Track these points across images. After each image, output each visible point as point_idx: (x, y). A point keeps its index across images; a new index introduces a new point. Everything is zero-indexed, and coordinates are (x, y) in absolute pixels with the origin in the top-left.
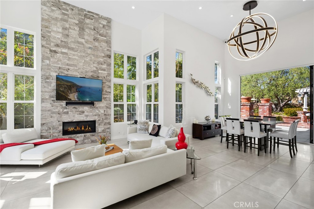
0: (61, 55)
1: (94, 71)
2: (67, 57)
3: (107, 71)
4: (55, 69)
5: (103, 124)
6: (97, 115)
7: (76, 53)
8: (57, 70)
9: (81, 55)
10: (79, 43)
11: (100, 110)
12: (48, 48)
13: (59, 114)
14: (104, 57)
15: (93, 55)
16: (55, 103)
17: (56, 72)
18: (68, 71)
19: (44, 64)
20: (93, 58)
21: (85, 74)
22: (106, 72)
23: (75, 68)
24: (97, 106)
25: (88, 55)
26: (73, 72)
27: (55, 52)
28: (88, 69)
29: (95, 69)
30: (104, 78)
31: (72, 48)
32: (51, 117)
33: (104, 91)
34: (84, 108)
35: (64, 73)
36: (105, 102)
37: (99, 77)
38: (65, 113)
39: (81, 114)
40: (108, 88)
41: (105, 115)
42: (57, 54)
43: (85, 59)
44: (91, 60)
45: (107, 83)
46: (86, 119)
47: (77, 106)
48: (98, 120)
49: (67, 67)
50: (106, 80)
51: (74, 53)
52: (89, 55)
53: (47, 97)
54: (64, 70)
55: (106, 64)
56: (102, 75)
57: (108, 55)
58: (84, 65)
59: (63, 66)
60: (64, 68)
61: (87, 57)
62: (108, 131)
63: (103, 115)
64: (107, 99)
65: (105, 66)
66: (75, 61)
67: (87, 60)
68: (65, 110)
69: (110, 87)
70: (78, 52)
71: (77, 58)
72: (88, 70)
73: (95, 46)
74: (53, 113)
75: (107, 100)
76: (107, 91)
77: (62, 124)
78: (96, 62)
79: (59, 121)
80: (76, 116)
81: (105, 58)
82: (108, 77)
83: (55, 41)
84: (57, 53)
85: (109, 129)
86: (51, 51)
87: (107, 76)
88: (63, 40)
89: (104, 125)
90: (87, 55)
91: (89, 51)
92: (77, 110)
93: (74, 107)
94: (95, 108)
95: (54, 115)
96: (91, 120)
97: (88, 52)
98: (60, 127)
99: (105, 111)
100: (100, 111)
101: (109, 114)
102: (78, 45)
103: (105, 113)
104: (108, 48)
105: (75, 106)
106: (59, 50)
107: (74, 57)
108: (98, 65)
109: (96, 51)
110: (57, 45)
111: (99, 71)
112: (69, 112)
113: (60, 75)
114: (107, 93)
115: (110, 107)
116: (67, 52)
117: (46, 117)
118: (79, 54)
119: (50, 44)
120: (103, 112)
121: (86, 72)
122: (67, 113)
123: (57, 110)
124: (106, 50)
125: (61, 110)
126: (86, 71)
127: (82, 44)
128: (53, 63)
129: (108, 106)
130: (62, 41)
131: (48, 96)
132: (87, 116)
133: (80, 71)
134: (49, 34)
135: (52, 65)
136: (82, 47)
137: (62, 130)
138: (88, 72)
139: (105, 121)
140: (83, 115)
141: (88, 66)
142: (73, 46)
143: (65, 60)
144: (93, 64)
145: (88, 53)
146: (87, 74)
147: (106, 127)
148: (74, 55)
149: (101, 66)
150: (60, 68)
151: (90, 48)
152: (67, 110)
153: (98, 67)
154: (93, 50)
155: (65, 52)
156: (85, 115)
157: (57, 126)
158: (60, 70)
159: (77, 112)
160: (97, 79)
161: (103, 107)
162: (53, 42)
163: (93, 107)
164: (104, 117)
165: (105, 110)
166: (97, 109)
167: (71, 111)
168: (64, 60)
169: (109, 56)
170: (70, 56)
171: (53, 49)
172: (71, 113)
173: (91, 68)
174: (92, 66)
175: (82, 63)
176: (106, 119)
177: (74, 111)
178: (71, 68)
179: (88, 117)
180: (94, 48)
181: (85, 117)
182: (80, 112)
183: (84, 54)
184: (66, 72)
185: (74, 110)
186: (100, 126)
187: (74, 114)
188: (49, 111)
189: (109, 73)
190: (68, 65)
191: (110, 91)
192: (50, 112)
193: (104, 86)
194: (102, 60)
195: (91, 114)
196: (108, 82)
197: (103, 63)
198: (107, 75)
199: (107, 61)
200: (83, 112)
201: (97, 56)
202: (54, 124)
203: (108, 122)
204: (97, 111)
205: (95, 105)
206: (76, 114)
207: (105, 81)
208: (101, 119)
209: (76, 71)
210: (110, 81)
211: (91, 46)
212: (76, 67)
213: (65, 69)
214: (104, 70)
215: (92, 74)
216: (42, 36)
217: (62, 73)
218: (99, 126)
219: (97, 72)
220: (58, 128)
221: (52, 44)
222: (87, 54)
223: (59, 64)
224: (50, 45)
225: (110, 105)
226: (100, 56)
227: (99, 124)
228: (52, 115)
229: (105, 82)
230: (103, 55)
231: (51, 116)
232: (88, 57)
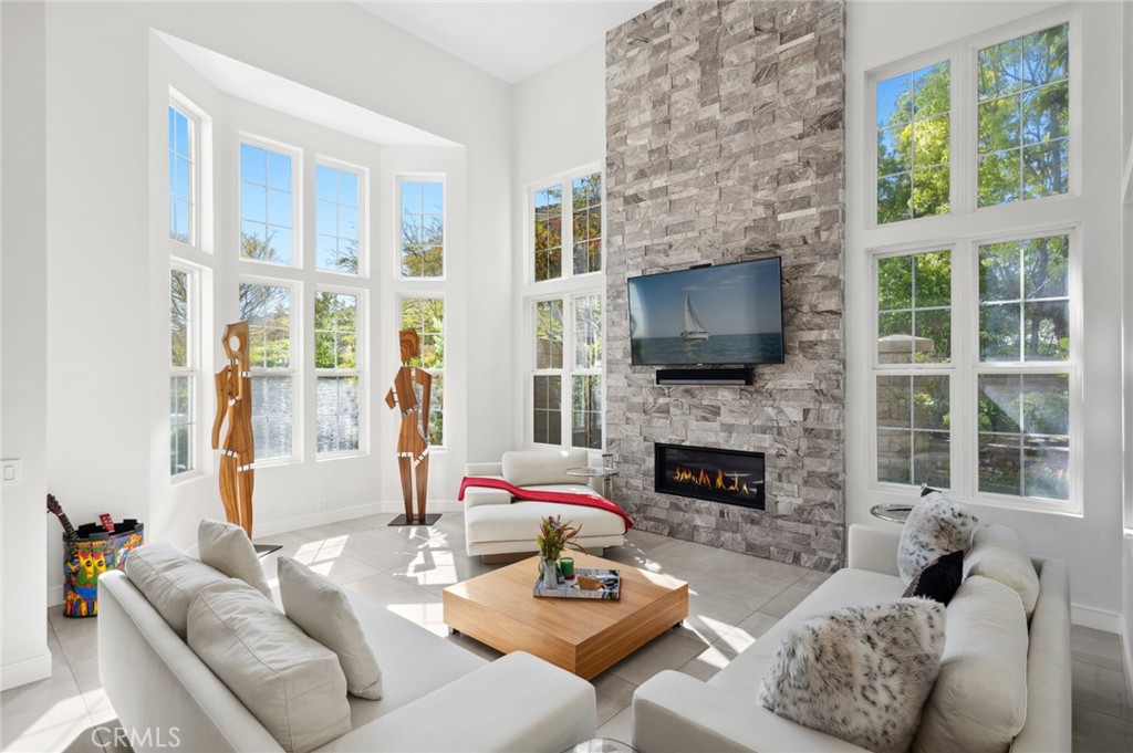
0: (649, 202)
1: (759, 226)
2: (664, 204)
3: (818, 205)
4: (635, 257)
5: (798, 478)
6: (771, 428)
7: (692, 173)
8: (639, 260)
9: (709, 175)
10: (700, 127)
11: (783, 405)
12: (620, 194)
13: (644, 411)
14: (801, 137)
15: (752, 151)
16: (636, 375)
17: (637, 266)
18: (670, 252)
19: (612, 250)
20: (752, 164)
21: (723, 247)
22: (812, 211)
23: (690, 235)
24: (770, 386)
25: (732, 161)
26: (684, 253)
27: (636, 199)
28: (735, 221)
29: (760, 212)
30: (805, 242)
31: (679, 160)
32: (628, 421)
33: (806, 308)
34: (719, 393)
35: (657, 266)
36: (813, 367)
37: (777, 246)
38: (659, 410)
39: (707, 419)
40: (824, 289)
41: (808, 432)
42: (641, 204)
43: (722, 184)
44: (743, 180)
45: (820, 268)
46: (727, 441)
47: (693, 385)
48: (774, 452)
49: (667, 239)
50: (813, 250)
51: (686, 178)
52: (735, 162)
53: (618, 357)
54: (659, 252)
55: (811, 172)
56: (795, 233)
57: (824, 117)
58: (716, 213)
59: (656, 241)
60: (657, 248)
61: (728, 171)
62: (826, 518)
63: (798, 430)
64: (819, 349)
65: (808, 183)
66: (691, 207)
67: (730, 183)
68: (661, 401)
69: (835, 284)
70: (698, 165)
71: (693, 191)
72: (730, 229)
73: (763, 106)
74: (631, 408)
75: (817, 357)
76: (821, 308)
77: (652, 450)
78: (767, 178)
79: (645, 440)
80: (693, 424)
81: (807, 141)
82: (824, 235)
83: (635, 162)
84: (641, 200)
85: (830, 510)
86: (627, 201)
87: (817, 230)
88: (654, 146)
89: (806, 483)
90: (726, 165)
91: (737, 143)
92: (696, 401)
93: (687, 391)
94: (761, 393)
95: (633, 416)
96: (745, 449)
97: (733, 146)
98: (647, 459)
99: (806, 412)
100: (781, 411)
101: (830, 431)
102: (699, 137)
103: (811, 423)
104: (823, 81)
105: (689, 387)
106: (644, 186)
107: (685, 194)
108: (775, 190)
109: (765, 128)
110: (642, 174)
111: (781, 217)
112: (672, 409)
113: (648, 274)
114: (818, 320)
115: (836, 392)
116: (665, 184)
117: (617, 421)
118: (701, 174)
119: (625, 179)
120: (797, 416)
121: (727, 237)
122: (665, 411)
123: (639, 400)
124: (812, 93)
125: (651, 400)
126: (725, 234)
127: (713, 124)
128: (631, 241)
129: (823, 386)
130: (652, 152)
131: (621, 351)
132: (729, 429)
133: (705, 239)
134: (622, 149)
135: (628, 246)
136: (711, 139)
137: (653, 473)
138: (733, 235)
139: (810, 464)
140: (715, 425)
141: (733, 209)
142: (682, 151)
143: (661, 217)
144: (752, 194)
145: (734, 151)
146: (730, 246)
147: (812, 496)
148: (686, 185)
149: (791, 187)
150: (647, 250)
151: (741, 126)
152: (667, 400)
153: (774, 199)
154: (754, 129)
155: (659, 189)
156: (722, 425)
157: (640, 455)
158: (647, 258)
159: (695, 411)
160: (772, 255)
161: (798, 393)
162: (631, 168)
163: (750, 388)
164: (804, 444)
165: (811, 406)
166: (770, 402)
167: (676, 406)
168: (658, 216)
169: (828, 120)
170: (673, 197)
171: (630, 192)
172: (678, 412)
173: (745, 213)
174: (748, 204)
175: (713, 206)
176: (816, 452)
177: (686, 406)
178: (676, 238)
179: (734, 435)
180: (753, 118)
181: (722, 434)
182: (704, 408)
183: (717, 166)
184: (662, 260)
185: (686, 400)
186: (786, 486)
187: (686, 418)
188: (622, 399)
189: (830, 212)
190: (667, 231)
191: (833, 308)
192: (623, 406)
193: (804, 286)
194: (791, 156)
195: (746, 421)
196: (823, 257)
197: (799, 168)
198: (817, 223)
199: (817, 150)
200: (716, 411)
201: (771, 149)
202: (635, 446)
203: (825, 469)
204: (771, 411)
205: (759, 384)
206: (692, 417)
207: (807, 260)
208: (790, 452)
209: (691, 244)
210: (836, 252)
211: (742, 116)
212: (693, 230)
213: (661, 248)
214: (804, 203)
215: (747, 240)
216: (608, 165)
217: (653, 265)
218: (778, 484)
219: (771, 225)
220: (644, 461)
221: (630, 176)
222: (730, 158)
223: (644, 238)
224: (623, 182)
225: (838, 381)
226: (784, 142)
227: (780, 476)
228: (629, 415)
229: (811, 265)
230: (798, 127)
231: (627, 419)
232: (732, 172)
